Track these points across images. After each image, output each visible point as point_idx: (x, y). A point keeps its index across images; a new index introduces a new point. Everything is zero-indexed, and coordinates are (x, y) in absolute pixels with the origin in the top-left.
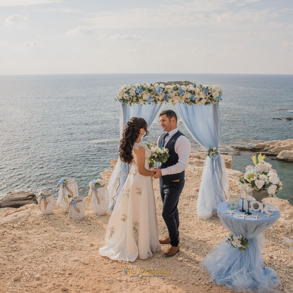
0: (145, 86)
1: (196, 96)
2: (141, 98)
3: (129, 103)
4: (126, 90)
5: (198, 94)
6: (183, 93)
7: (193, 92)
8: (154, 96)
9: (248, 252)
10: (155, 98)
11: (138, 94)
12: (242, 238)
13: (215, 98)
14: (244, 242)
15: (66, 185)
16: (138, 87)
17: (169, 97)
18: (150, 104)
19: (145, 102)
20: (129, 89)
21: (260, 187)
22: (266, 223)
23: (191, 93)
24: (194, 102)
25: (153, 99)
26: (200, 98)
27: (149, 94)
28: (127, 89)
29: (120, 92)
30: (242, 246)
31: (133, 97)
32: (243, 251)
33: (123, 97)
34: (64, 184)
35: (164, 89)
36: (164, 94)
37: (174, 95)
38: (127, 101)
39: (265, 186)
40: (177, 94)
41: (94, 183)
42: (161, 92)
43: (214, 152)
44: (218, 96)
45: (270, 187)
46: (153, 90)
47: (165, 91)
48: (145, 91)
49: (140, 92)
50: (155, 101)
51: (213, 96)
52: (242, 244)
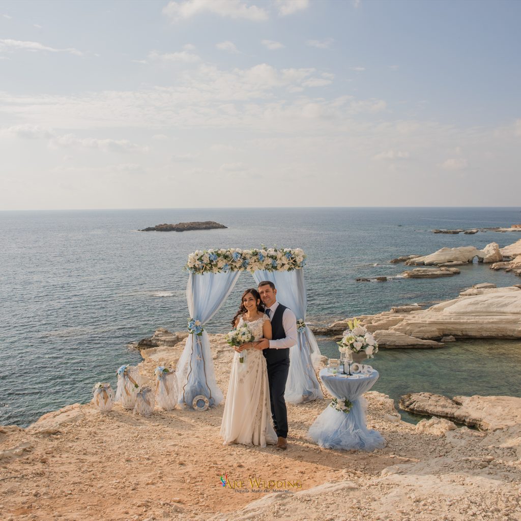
0: (219, 252)
1: (278, 262)
2: (216, 265)
3: (201, 271)
4: (198, 257)
5: (280, 259)
6: (264, 258)
7: (274, 257)
8: (230, 262)
9: (353, 413)
10: (232, 265)
11: (212, 261)
12: (346, 401)
13: (298, 263)
14: (347, 403)
15: (127, 375)
16: (212, 253)
17: (247, 264)
18: (225, 272)
19: (220, 270)
20: (202, 256)
21: (358, 348)
22: (367, 382)
23: (272, 258)
24: (275, 268)
25: (230, 267)
26: (283, 264)
27: (225, 260)
28: (200, 256)
29: (191, 259)
30: (347, 408)
31: (207, 265)
32: (347, 413)
33: (194, 265)
34: (125, 373)
35: (241, 255)
36: (242, 261)
37: (253, 261)
38: (199, 269)
39: (363, 347)
40: (257, 260)
41: (161, 369)
42: (239, 259)
43: (301, 325)
44: (302, 261)
45: (367, 348)
46: (230, 256)
47: (242, 257)
48: (220, 258)
49: (215, 259)
50: (232, 269)
51: (297, 260)
52: (345, 406)
